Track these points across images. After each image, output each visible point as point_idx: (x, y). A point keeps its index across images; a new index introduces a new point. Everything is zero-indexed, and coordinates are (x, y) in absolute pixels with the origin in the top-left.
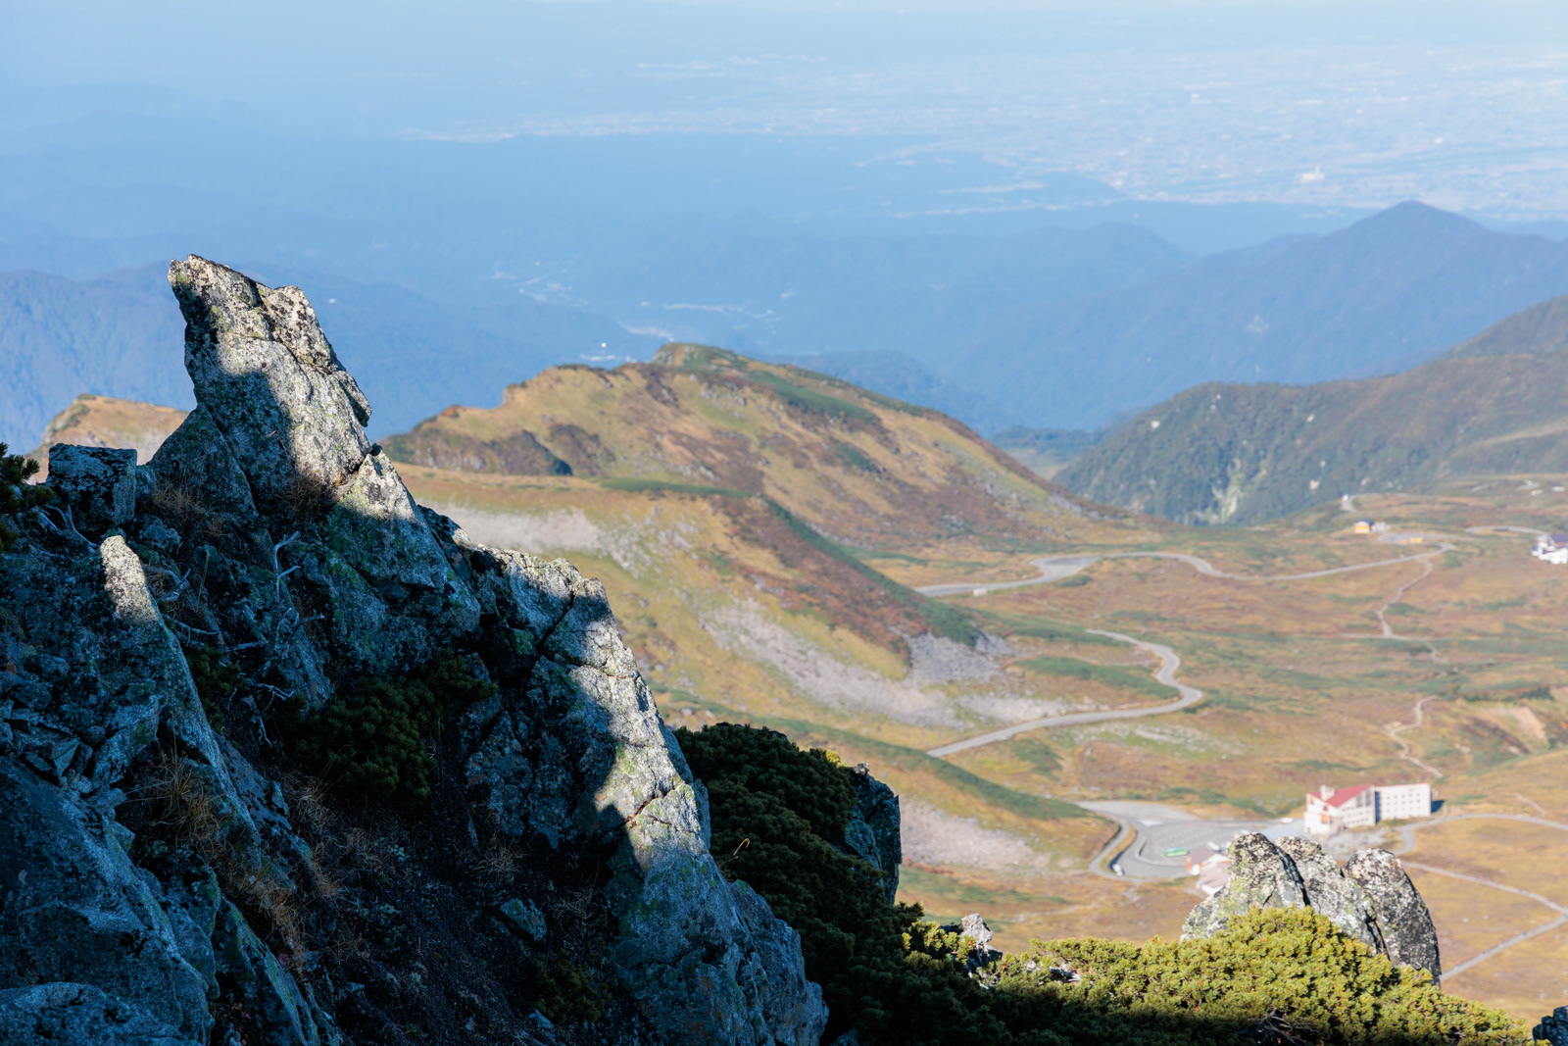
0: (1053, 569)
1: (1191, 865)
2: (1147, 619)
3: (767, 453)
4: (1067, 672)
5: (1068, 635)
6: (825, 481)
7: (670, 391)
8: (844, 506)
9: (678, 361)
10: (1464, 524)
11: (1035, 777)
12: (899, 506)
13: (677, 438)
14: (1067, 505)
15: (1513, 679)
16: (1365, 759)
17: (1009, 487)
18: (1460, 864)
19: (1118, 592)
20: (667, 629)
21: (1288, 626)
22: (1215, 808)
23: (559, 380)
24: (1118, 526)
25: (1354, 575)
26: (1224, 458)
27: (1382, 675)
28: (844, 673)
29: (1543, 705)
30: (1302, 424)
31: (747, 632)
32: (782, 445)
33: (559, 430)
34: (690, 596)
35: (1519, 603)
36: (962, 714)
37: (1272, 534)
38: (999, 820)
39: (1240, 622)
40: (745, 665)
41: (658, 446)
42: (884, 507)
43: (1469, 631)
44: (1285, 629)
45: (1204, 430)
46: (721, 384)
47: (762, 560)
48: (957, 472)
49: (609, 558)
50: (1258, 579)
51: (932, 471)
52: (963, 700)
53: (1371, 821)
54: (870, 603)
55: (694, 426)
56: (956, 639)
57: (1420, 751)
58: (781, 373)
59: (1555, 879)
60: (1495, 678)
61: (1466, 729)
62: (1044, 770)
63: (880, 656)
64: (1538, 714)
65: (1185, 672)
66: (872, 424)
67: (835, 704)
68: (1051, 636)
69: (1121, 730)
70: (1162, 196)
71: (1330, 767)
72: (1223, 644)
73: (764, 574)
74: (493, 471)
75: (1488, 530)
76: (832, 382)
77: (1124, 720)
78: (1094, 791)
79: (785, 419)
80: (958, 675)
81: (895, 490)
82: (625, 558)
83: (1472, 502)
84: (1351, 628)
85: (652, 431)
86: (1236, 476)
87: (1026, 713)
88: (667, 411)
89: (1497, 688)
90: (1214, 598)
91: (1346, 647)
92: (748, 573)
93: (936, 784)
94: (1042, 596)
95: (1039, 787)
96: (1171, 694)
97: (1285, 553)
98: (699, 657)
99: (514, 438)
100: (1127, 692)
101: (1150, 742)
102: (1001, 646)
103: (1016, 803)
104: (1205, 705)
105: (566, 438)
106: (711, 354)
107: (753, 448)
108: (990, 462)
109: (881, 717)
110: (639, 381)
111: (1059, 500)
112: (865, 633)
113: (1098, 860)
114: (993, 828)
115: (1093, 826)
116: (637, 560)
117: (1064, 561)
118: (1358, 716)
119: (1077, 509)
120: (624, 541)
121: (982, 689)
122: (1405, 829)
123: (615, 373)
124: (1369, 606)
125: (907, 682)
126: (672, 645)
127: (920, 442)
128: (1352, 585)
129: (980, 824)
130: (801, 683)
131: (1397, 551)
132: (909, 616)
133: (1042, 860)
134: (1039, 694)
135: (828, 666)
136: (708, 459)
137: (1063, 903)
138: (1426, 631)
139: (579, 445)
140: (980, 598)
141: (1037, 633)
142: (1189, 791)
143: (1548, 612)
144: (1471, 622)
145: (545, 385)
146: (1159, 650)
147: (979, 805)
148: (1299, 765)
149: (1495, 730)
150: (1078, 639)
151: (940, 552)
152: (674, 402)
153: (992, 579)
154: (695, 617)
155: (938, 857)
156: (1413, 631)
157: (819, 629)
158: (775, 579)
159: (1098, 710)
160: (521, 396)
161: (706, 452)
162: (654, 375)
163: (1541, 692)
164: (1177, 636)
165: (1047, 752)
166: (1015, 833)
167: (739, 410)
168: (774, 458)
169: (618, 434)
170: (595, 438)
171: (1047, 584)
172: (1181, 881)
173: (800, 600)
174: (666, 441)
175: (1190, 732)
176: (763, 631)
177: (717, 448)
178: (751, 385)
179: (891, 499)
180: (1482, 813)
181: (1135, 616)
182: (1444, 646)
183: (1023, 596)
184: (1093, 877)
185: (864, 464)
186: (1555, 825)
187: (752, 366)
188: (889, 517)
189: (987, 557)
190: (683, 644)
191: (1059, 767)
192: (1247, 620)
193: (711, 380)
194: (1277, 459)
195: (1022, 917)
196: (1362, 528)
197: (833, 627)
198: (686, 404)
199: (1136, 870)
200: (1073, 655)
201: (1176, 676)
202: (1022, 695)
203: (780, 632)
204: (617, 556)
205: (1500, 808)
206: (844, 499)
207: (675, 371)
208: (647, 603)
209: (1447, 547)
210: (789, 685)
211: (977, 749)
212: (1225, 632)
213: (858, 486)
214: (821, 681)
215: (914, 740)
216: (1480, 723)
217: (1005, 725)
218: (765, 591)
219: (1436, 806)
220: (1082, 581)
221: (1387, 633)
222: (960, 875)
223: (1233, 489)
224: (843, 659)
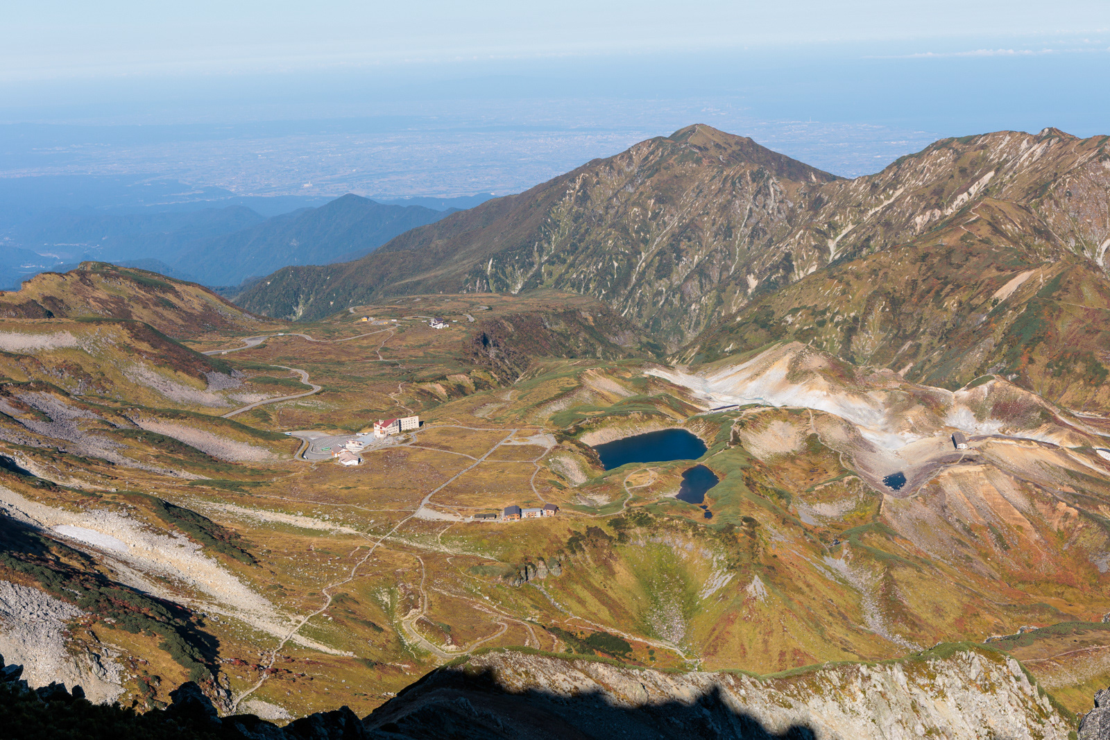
0: (252, 343)
1: (334, 454)
2: (290, 359)
3: (131, 303)
4: (269, 382)
5: (265, 368)
6: (156, 313)
7: (90, 280)
8: (165, 323)
9: (89, 269)
10: (402, 316)
11: (262, 424)
12: (186, 321)
13: (95, 299)
14: (250, 317)
15: (432, 373)
16: (384, 407)
17: (228, 311)
18: (436, 445)
19: (277, 349)
20: (109, 376)
21: (344, 358)
22: (335, 431)
23: (44, 279)
24: (271, 324)
25: (366, 338)
26: (296, 295)
27: (383, 375)
28: (182, 389)
29: (444, 382)
30: (325, 280)
31: (141, 375)
32: (137, 300)
33: (46, 299)
34: (117, 363)
35: (428, 344)
36: (230, 401)
37: (330, 323)
38: (257, 442)
39: (326, 358)
40: (142, 388)
41: (88, 303)
42: (180, 322)
43: (411, 356)
44: (343, 360)
45: (288, 284)
46: (110, 277)
47: (144, 346)
48: (206, 306)
49: (82, 349)
50: (330, 342)
51: (197, 307)
52: (230, 396)
53: (398, 432)
54: (189, 360)
55: (101, 294)
56: (224, 373)
57: (403, 403)
58: (133, 271)
59: (472, 448)
60: (425, 373)
61: (418, 393)
62: (266, 421)
63: (196, 381)
64: (443, 386)
65: (311, 379)
66: (172, 290)
67: (180, 401)
68: (258, 369)
69: (292, 403)
70: (251, 194)
71: (372, 411)
72: (322, 367)
73: (146, 352)
74: (20, 317)
75: (411, 318)
76: (153, 274)
77: (293, 399)
78: (286, 428)
79: (137, 289)
80: (226, 387)
81: (184, 315)
82: (89, 349)
83: (399, 307)
84: (367, 358)
85: (85, 297)
86: (301, 301)
87: (255, 399)
88: (89, 289)
89: (427, 377)
90: (314, 350)
91: (368, 365)
92: (140, 352)
93: (231, 430)
94: (249, 353)
95: (264, 427)
96: (309, 388)
97: (338, 331)
98: (124, 387)
99: (28, 303)
100: (293, 388)
101: (304, 407)
102: (240, 374)
103: (263, 435)
104: (323, 391)
105: (50, 302)
106: (103, 265)
107: (126, 302)
108: (219, 302)
109: (199, 405)
110: (77, 278)
111: (247, 315)
112: (189, 373)
113: (298, 454)
114: (255, 446)
115: (293, 441)
116: (94, 349)
117: (254, 339)
118: (379, 391)
119: (254, 318)
120: (87, 342)
121: (237, 391)
122: (412, 433)
123: (66, 275)
124: (373, 349)
125: (207, 391)
126: (112, 382)
127: (191, 295)
128: (365, 341)
129: (250, 444)
130: (166, 394)
131: (380, 327)
132: (204, 364)
133: (276, 456)
134: (259, 392)
135: (176, 387)
136: (108, 307)
137: (289, 472)
138: (395, 357)
139: (55, 304)
140: (225, 355)
141: (253, 368)
142: (322, 425)
143: (439, 347)
144: (412, 353)
145: (38, 281)
146: (300, 372)
147: (249, 437)
148: (361, 411)
149: (429, 393)
150: (269, 369)
151: (205, 338)
152: (92, 285)
153: (228, 348)
154: (120, 371)
155: (236, 459)
156: (391, 358)
157: (171, 372)
158: (151, 354)
159: (282, 396)
160: (29, 286)
161: (108, 304)
162: (82, 274)
163: (443, 378)
164: (304, 365)
165: (265, 413)
166: (264, 446)
167: (119, 287)
168: (135, 305)
169: (71, 299)
170: (61, 301)
171: (250, 348)
172: (332, 460)
173: (160, 362)
174: (91, 301)
175: (319, 402)
176: (148, 375)
177: (111, 302)
178: (122, 277)
179: (183, 319)
180: (439, 425)
181: (286, 359)
182: (404, 363)
183: (241, 354)
184: (297, 461)
185: (169, 305)
186: (467, 428)
187: (120, 269)
188: (182, 326)
189: (224, 339)
190: (116, 382)
191: (271, 419)
192: (328, 357)
193: (106, 276)
194: (317, 294)
195: (275, 479)
196: (365, 320)
197: (176, 371)
198: (97, 286)
199: (313, 457)
200: (268, 375)
201: (309, 381)
202: (252, 392)
203: (155, 374)
204: (85, 349)
205: (445, 423)
206: (164, 320)
207: (91, 273)
208: (100, 366)
209: (398, 325)
210: (161, 395)
211: (238, 415)
212: (321, 362)
213: (169, 314)
214: (173, 392)
215: (213, 413)
216: (423, 390)
217: (247, 405)
218: (147, 358)
219: (421, 424)
220: (263, 346)
221: (381, 359)
222: (246, 464)
223: (300, 306)
224: (181, 384)
